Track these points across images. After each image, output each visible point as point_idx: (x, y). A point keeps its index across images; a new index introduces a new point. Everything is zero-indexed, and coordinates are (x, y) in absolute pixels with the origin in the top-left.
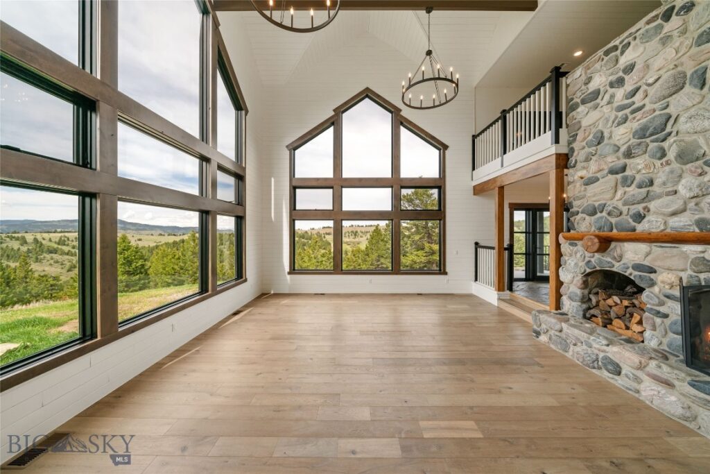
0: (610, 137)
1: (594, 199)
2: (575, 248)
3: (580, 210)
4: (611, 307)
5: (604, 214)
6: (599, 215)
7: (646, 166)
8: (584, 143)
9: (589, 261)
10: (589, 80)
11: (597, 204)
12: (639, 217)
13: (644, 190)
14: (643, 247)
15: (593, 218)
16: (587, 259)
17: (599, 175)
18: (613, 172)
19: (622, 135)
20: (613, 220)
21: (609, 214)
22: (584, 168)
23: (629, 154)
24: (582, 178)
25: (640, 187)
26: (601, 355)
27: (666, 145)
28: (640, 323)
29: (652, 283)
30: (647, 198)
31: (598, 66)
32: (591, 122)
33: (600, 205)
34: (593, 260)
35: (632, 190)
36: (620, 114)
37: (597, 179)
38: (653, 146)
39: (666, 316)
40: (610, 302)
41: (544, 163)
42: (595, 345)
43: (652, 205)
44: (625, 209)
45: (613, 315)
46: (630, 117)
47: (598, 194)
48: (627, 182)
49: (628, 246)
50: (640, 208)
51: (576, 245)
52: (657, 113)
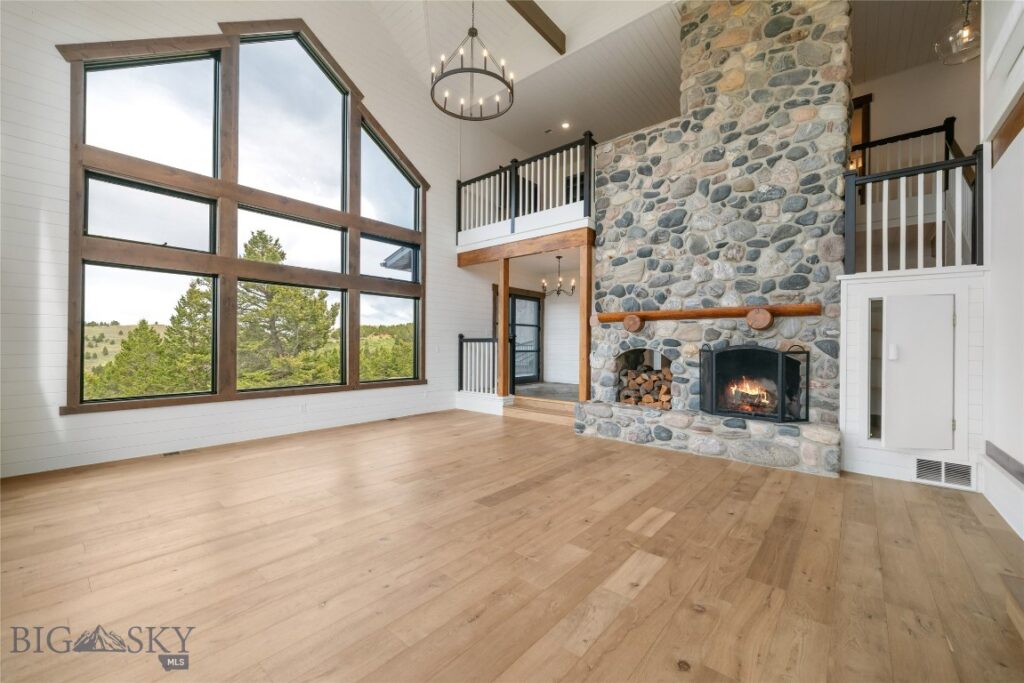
0: (638, 221)
1: (623, 280)
2: (609, 330)
3: (608, 291)
4: (640, 385)
5: (633, 295)
6: (627, 296)
7: (670, 253)
8: (613, 222)
9: (624, 342)
10: (618, 159)
11: (625, 285)
12: (662, 298)
13: (667, 274)
14: (672, 324)
15: (621, 299)
16: (621, 340)
17: (627, 257)
18: (642, 254)
19: (649, 221)
20: (640, 301)
21: (638, 295)
22: (613, 248)
23: (655, 240)
24: (611, 258)
25: (664, 271)
26: (653, 427)
27: (683, 236)
28: (668, 392)
29: (678, 355)
30: (670, 281)
31: (628, 146)
32: (620, 202)
33: (629, 287)
34: (627, 340)
35: (657, 273)
36: (648, 201)
37: (626, 261)
38: (673, 235)
39: (687, 381)
40: (639, 380)
41: (574, 235)
42: (647, 419)
43: (674, 288)
44: (651, 291)
45: (642, 392)
46: (657, 206)
47: (623, 276)
48: (653, 265)
49: (660, 324)
50: (663, 290)
51: (609, 327)
52: (677, 208)
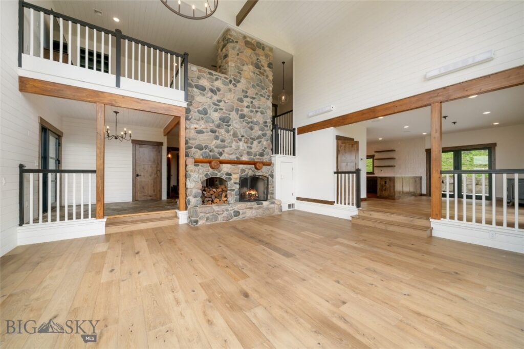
0: (210, 115)
1: (203, 142)
2: (199, 167)
3: (193, 146)
4: (212, 195)
5: (207, 150)
6: (204, 150)
7: (225, 134)
8: (196, 110)
9: (207, 174)
10: (199, 78)
11: (203, 145)
12: (221, 154)
13: (223, 143)
14: (229, 166)
15: (201, 152)
16: (205, 173)
17: (204, 130)
18: (213, 131)
19: (216, 116)
20: (211, 154)
21: (211, 151)
22: (197, 124)
23: (219, 126)
24: (195, 128)
25: (222, 141)
26: (232, 212)
27: (230, 128)
28: (226, 196)
29: (230, 179)
30: (224, 147)
31: (205, 74)
32: (201, 101)
33: (206, 146)
34: (209, 173)
35: (219, 142)
36: (215, 107)
37: (203, 133)
38: (225, 127)
39: (234, 190)
40: (211, 192)
41: (176, 109)
43: (226, 150)
44: (216, 150)
45: (213, 197)
46: (219, 111)
47: (203, 139)
48: (217, 138)
49: (224, 165)
50: (221, 150)
51: (199, 165)
52: (227, 115)
